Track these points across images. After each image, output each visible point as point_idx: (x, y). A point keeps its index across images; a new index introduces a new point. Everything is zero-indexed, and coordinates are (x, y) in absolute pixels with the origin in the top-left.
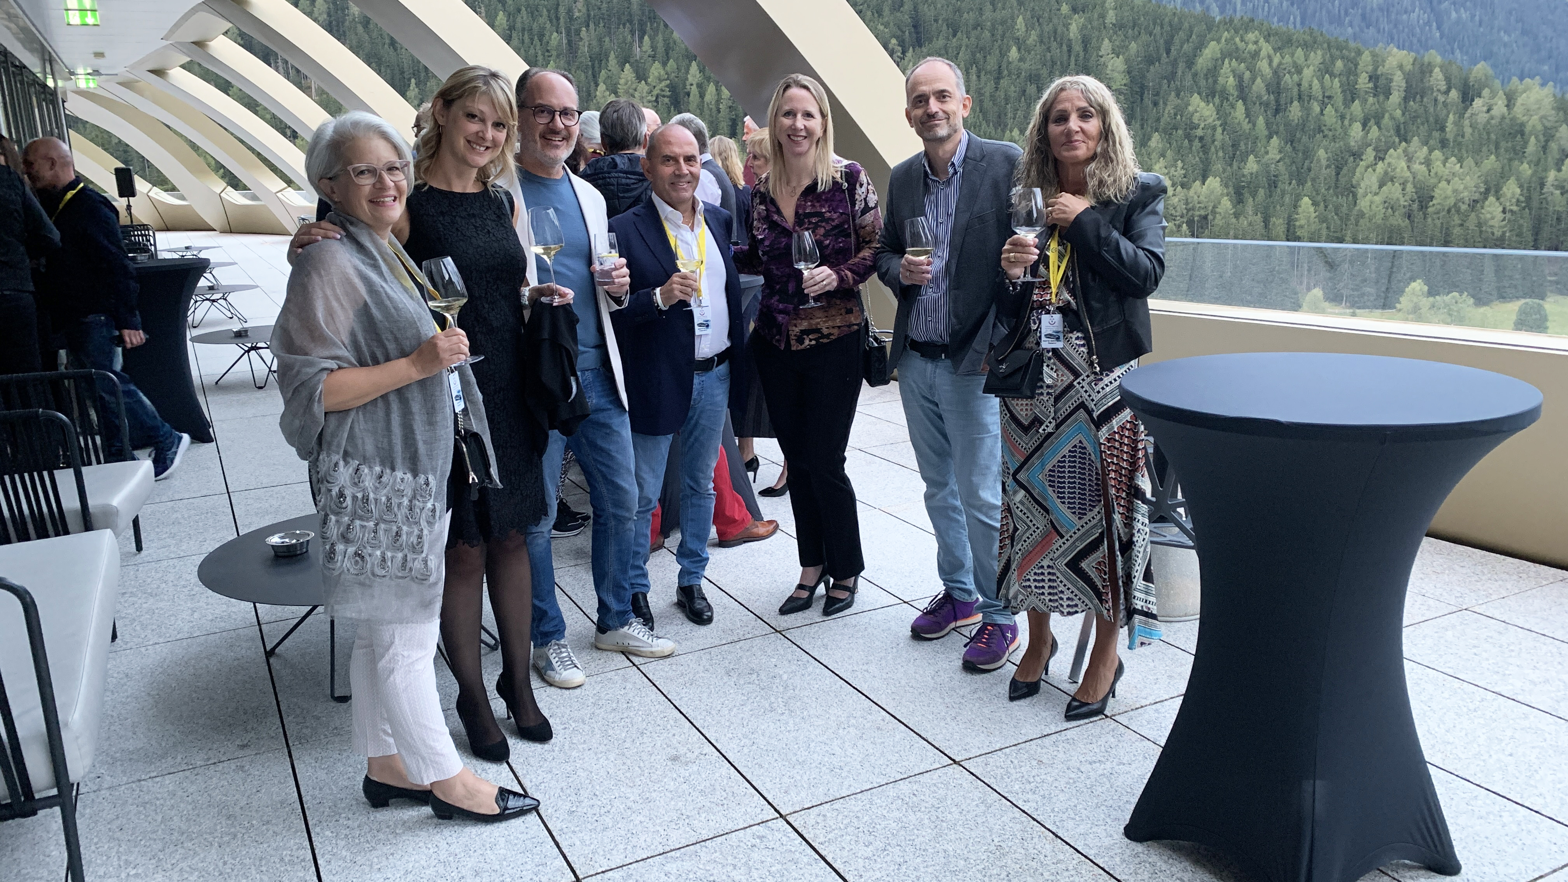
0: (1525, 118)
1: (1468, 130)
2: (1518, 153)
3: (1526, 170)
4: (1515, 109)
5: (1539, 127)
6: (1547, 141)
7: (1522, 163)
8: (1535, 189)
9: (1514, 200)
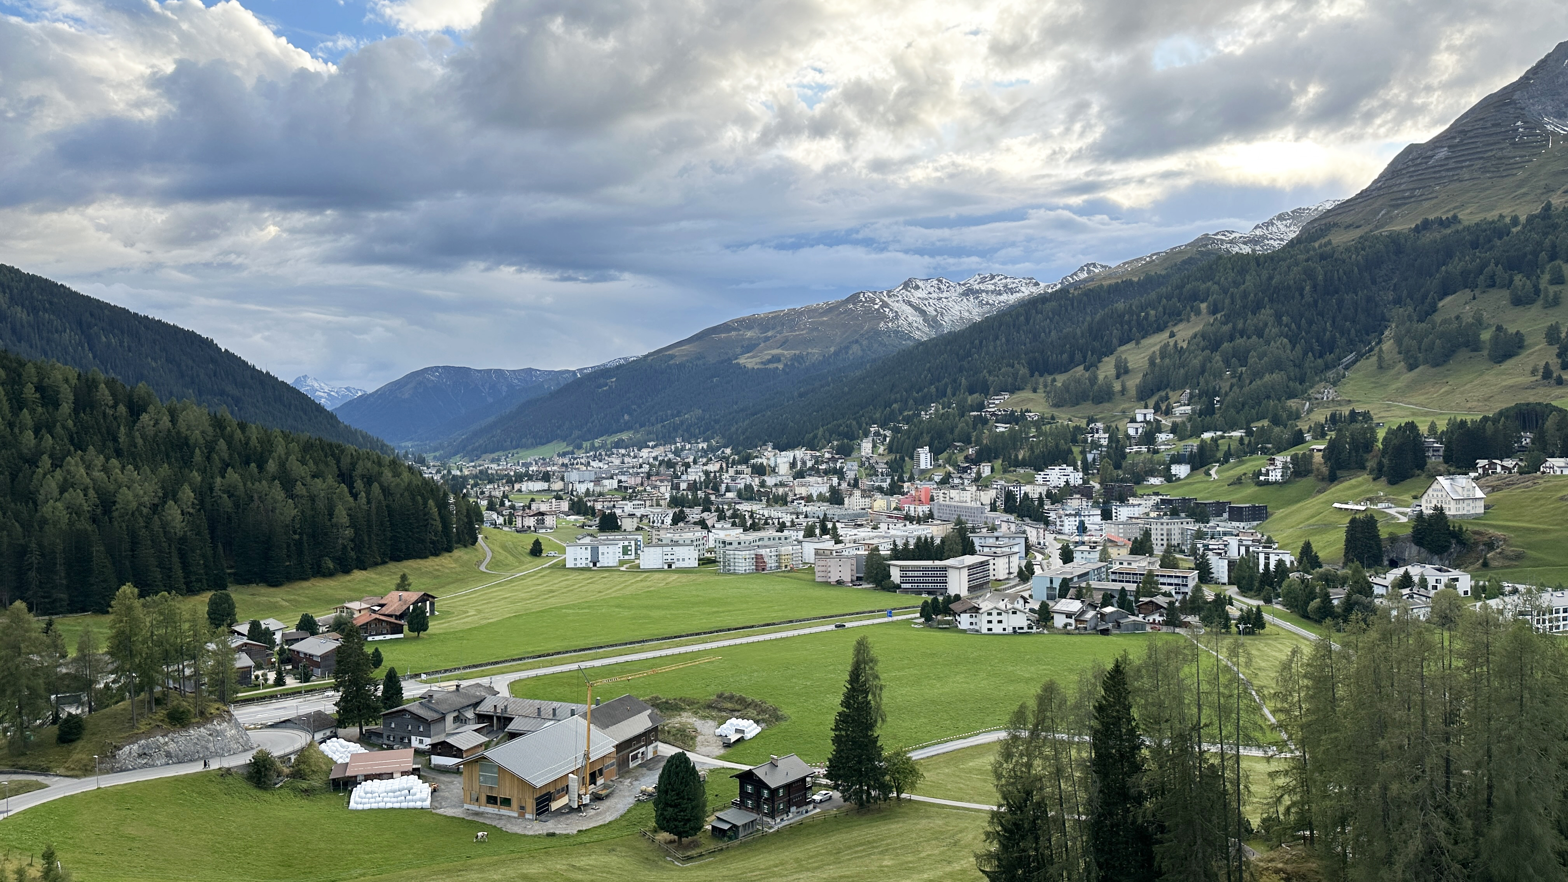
0: (189, 432)
1: (140, 441)
2: (187, 462)
3: (196, 476)
4: (179, 424)
5: (202, 441)
6: (209, 453)
7: (192, 471)
8: (206, 493)
9: (190, 503)
